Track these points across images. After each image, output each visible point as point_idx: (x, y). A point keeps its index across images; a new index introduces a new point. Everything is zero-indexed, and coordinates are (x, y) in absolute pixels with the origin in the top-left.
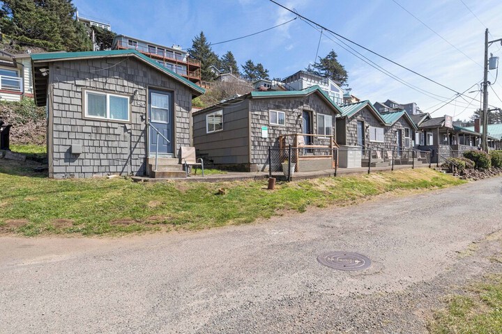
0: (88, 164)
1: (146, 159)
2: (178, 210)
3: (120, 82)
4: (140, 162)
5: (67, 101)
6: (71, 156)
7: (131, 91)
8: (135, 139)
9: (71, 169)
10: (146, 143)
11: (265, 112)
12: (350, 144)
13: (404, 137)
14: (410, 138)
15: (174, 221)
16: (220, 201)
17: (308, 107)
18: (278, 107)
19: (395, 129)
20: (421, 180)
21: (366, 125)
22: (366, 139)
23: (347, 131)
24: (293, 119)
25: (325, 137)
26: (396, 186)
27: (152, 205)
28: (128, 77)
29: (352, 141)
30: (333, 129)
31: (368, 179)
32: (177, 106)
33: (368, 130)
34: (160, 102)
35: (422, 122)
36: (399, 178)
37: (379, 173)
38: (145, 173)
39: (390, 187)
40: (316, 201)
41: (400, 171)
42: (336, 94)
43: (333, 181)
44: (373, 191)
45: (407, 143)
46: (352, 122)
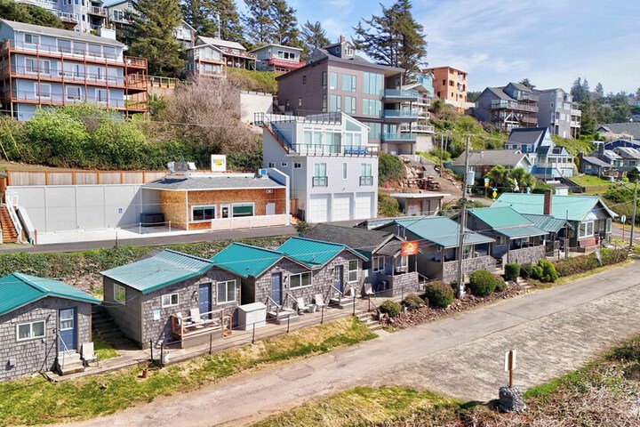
0: (19, 370)
1: (56, 359)
2: (74, 406)
3: (39, 312)
4: (52, 362)
5: (6, 334)
6: (9, 367)
7: (46, 316)
8: (49, 347)
9: (8, 375)
10: (57, 348)
11: (158, 299)
12: (260, 300)
13: (347, 272)
14: (358, 270)
15: (71, 416)
16: (101, 395)
17: (206, 280)
18: (171, 291)
19: (331, 267)
20: (307, 345)
21: (284, 275)
22: (284, 289)
23: (256, 288)
24: (187, 296)
25: (227, 302)
26: (260, 361)
27: (59, 403)
28: (45, 307)
29: (264, 295)
30: (237, 291)
31: (242, 353)
32: (80, 316)
33: (288, 280)
34: (67, 316)
35: (382, 245)
36: (281, 346)
37: (267, 340)
38: (56, 369)
39: (253, 363)
40: (168, 390)
41: (297, 333)
42: (356, 135)
43: (203, 362)
44: (226, 373)
45: (353, 277)
46: (264, 278)
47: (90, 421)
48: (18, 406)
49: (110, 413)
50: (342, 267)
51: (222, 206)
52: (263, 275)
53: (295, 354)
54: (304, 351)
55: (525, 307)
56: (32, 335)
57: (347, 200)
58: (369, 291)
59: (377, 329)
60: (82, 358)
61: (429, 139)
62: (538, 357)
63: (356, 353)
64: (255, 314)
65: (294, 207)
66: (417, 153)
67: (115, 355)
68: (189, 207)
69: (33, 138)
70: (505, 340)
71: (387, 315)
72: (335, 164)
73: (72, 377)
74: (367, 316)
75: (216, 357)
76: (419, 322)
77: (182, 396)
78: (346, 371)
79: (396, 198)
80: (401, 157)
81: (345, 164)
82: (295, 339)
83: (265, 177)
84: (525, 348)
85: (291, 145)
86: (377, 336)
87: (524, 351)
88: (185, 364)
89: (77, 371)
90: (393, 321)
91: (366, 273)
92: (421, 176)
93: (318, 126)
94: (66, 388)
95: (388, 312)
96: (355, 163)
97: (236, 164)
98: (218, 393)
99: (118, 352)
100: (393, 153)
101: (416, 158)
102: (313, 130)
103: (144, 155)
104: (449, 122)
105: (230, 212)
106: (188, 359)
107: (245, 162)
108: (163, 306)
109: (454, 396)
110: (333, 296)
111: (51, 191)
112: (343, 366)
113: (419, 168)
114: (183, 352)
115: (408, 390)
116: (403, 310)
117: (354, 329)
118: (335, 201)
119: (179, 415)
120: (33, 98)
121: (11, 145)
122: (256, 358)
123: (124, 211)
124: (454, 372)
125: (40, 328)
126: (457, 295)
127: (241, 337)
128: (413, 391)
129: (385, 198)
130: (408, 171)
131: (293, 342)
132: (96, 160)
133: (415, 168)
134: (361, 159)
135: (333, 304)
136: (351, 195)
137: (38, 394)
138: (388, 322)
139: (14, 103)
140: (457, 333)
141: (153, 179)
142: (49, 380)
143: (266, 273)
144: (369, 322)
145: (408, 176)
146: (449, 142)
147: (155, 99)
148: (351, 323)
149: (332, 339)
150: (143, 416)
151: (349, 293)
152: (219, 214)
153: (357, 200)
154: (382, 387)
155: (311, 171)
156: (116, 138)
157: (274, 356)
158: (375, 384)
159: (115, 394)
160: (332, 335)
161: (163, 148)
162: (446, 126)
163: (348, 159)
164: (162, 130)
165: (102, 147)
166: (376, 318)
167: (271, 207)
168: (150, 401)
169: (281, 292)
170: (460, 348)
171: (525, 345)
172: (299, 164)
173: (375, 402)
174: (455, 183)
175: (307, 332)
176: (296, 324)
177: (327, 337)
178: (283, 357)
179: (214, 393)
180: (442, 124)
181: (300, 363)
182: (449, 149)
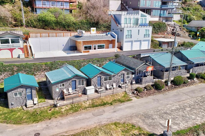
0: (15, 105)
1: (26, 103)
2: (28, 119)
3: (20, 89)
4: (25, 103)
5: (10, 95)
6: (12, 105)
7: (22, 90)
8: (24, 99)
9: (12, 107)
10: (26, 99)
11: (58, 85)
12: (93, 85)
13: (126, 76)
14: (130, 75)
15: (26, 122)
16: (36, 116)
17: (74, 79)
18: (62, 83)
19: (120, 74)
20: (106, 102)
21: (102, 77)
22: (102, 82)
23: (92, 81)
24: (68, 84)
25: (81, 86)
26: (88, 107)
27: (24, 117)
28: (21, 88)
29: (94, 84)
30: (85, 83)
31: (83, 104)
32: (33, 91)
33: (103, 79)
34: (29, 90)
35: (140, 66)
36: (97, 102)
37: (93, 100)
38: (26, 105)
39: (86, 108)
40: (56, 116)
41: (103, 97)
42: (144, 19)
43: (70, 106)
44: (76, 111)
45: (128, 77)
46: (95, 78)
47: (31, 125)
48: (13, 117)
49: (37, 123)
50: (124, 74)
51: (94, 45)
52: (94, 77)
53: (100, 105)
54: (104, 104)
55: (193, 91)
56: (18, 96)
57: (139, 43)
58: (134, 82)
59: (133, 97)
60: (34, 103)
61: (179, 15)
62: (188, 116)
63: (122, 107)
64: (91, 90)
65: (119, 45)
66: (173, 21)
67: (44, 101)
68: (83, 46)
69: (39, 20)
70: (178, 106)
71: (137, 92)
72: (135, 30)
73: (29, 109)
74: (130, 92)
75: (74, 105)
76: (150, 95)
77: (60, 118)
78: (115, 114)
79: (158, 41)
80: (166, 23)
81: (139, 30)
82: (102, 100)
83: (109, 35)
84: (184, 111)
85: (120, 24)
86: (132, 100)
87: (184, 112)
88: (64, 107)
89: (31, 107)
90: (139, 94)
91: (133, 76)
92: (173, 30)
93: (130, 16)
94: (27, 112)
95: (138, 91)
96: (143, 30)
97: (104, 27)
98: (71, 118)
99: (46, 100)
100: (164, 21)
101: (172, 23)
102: (128, 18)
103: (74, 25)
104: (189, 7)
105: (97, 47)
106: (65, 105)
107: (107, 26)
108: (60, 87)
109: (148, 130)
110: (120, 84)
111: (42, 39)
112: (115, 112)
113: (173, 27)
114: (65, 102)
115: (133, 126)
116: (144, 90)
117: (124, 97)
118: (134, 43)
119: (56, 126)
120: (41, 6)
121: (33, 23)
122: (87, 106)
123: (64, 46)
124: (153, 119)
125: (20, 94)
126: (167, 85)
127: (84, 98)
128: (134, 126)
129: (154, 41)
130: (169, 28)
131: (101, 101)
132: (59, 27)
133: (172, 27)
134: (145, 28)
135: (120, 87)
136: (140, 41)
137: (19, 114)
138: (137, 95)
139: (35, 8)
140: (161, 102)
141: (74, 35)
142: (23, 109)
143: (95, 76)
144: (131, 94)
145: (168, 30)
146: (187, 17)
147: (81, 4)
148: (124, 94)
149: (115, 100)
150: (46, 125)
151: (126, 83)
152: (93, 48)
153: (142, 42)
154: (124, 123)
155: (126, 33)
156: (65, 19)
157: (94, 106)
158: (122, 121)
159: (41, 116)
160: (115, 99)
161: (80, 23)
162: (188, 9)
163: (140, 28)
164: (80, 16)
165: (60, 22)
166: (133, 93)
167: (111, 45)
168: (50, 119)
169: (101, 83)
170: (160, 108)
171: (185, 110)
172: (122, 30)
173: (119, 129)
174: (186, 33)
175: (107, 97)
176: (104, 94)
177: (114, 100)
178: (97, 106)
179: (70, 118)
180: (186, 9)
181: (101, 109)
182: (186, 19)
